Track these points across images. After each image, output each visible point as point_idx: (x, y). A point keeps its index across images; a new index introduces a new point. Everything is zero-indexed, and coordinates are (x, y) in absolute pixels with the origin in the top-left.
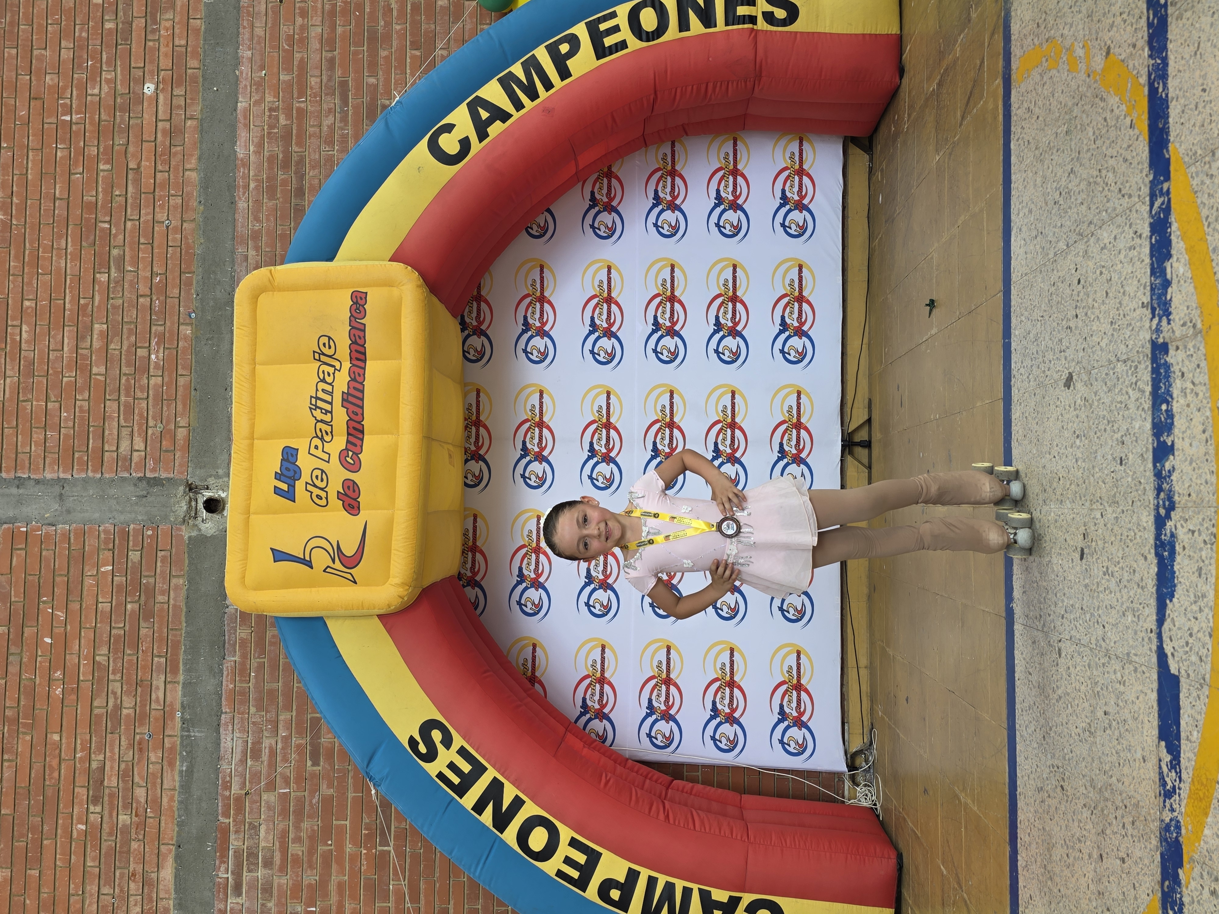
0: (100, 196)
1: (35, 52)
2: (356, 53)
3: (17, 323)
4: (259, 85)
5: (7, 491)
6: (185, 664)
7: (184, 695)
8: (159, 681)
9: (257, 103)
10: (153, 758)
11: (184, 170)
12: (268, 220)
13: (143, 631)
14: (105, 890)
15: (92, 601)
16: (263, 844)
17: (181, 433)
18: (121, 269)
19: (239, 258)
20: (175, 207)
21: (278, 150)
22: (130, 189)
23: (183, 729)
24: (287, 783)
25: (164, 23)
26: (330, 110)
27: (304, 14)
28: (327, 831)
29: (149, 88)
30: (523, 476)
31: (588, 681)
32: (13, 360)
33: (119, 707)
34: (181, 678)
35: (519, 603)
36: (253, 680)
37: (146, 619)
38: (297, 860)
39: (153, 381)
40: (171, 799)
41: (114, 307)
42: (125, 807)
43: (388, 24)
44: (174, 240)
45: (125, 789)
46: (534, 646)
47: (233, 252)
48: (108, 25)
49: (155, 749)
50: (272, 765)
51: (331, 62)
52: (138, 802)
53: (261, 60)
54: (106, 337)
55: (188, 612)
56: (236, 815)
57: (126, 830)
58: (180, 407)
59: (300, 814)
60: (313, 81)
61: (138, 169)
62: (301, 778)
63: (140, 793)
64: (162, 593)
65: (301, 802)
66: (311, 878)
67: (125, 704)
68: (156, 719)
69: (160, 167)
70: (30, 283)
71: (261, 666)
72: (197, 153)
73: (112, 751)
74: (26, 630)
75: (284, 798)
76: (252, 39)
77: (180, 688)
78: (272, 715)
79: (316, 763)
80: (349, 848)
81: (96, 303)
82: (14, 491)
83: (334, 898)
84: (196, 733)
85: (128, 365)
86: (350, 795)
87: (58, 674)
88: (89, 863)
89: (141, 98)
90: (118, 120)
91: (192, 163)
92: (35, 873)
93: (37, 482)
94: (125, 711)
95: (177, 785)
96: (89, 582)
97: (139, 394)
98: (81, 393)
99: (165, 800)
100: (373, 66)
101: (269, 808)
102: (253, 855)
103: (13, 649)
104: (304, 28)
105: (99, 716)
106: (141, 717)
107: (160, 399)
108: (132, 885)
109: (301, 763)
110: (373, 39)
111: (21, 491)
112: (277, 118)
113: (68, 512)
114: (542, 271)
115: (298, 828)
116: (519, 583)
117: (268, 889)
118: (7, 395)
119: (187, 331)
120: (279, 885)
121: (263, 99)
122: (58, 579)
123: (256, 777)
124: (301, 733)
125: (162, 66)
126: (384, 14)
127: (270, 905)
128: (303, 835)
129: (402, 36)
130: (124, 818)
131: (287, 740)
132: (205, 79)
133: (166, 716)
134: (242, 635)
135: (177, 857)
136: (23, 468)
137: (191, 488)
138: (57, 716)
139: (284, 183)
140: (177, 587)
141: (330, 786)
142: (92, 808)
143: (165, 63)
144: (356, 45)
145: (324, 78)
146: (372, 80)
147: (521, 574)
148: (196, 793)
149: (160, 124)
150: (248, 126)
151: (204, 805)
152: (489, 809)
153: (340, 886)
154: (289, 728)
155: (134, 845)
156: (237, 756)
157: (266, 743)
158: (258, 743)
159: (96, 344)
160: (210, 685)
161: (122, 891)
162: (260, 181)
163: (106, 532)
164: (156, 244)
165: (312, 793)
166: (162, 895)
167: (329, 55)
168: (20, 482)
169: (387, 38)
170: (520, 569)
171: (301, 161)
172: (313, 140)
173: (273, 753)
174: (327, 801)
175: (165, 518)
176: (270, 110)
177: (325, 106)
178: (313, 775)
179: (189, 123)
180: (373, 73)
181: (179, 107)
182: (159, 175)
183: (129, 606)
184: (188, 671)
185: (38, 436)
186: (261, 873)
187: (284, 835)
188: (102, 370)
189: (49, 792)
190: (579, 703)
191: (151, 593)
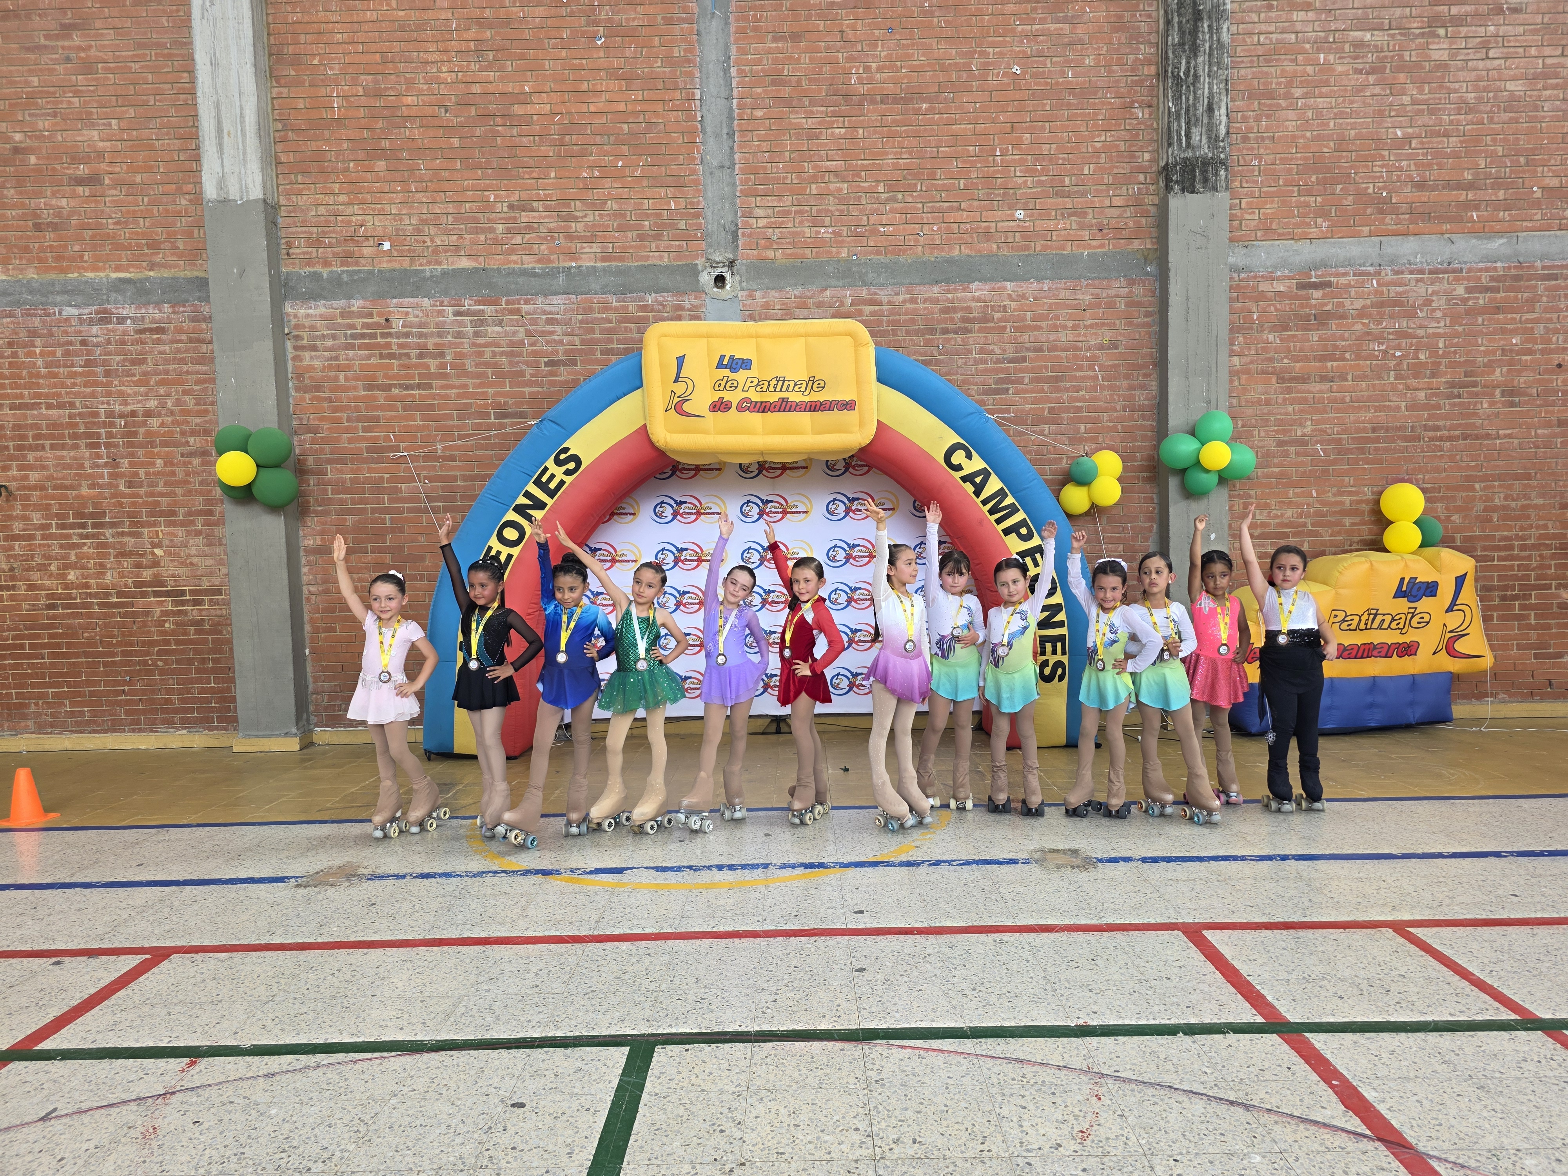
0: (940, 182)
1: (1047, 125)
2: (1046, 367)
3: (846, 125)
4: (1023, 297)
5: (724, 125)
6: (608, 266)
7: (587, 267)
8: (596, 248)
9: (1010, 295)
10: (543, 247)
11: (960, 245)
12: (925, 309)
13: (630, 234)
14: (450, 219)
15: (649, 195)
16: (489, 329)
17: (770, 254)
18: (888, 201)
19: (896, 289)
20: (933, 239)
21: (975, 314)
22: (946, 204)
23: (564, 268)
24: (532, 345)
25: (1068, 222)
26: (1005, 350)
27: (1075, 327)
28: (501, 375)
29: (1020, 214)
30: (749, 501)
31: (612, 551)
32: (819, 123)
33: (576, 219)
34: (599, 264)
35: (662, 502)
36: (600, 316)
37: (638, 236)
38: (480, 354)
39: (807, 230)
40: (515, 263)
41: (860, 197)
42: (508, 229)
43: (1067, 390)
44: (909, 240)
45: (520, 228)
46: (634, 514)
47: (901, 284)
48: (1067, 180)
49: (549, 248)
50: (543, 333)
51: (1040, 350)
52: (512, 238)
53: (1042, 298)
54: (837, 194)
55: (645, 266)
56: (508, 309)
57: (492, 230)
58: (789, 251)
59: (511, 354)
60: (1026, 337)
61: (960, 209)
62: (535, 353)
63: (518, 239)
64: (657, 247)
65: (520, 355)
66: (469, 365)
67: (578, 225)
68: (570, 248)
69: (962, 226)
70: (875, 132)
71: (611, 322)
72: (973, 254)
73: (546, 217)
74: (626, 147)
75: (521, 343)
76: (1057, 289)
77: (592, 264)
78: (577, 331)
79: (546, 364)
80: (491, 390)
81: (862, 184)
82: (725, 131)
83: (456, 382)
84: (562, 278)
85: (818, 211)
86: (526, 390)
87: (597, 173)
88: (467, 205)
89: (1012, 208)
90: (996, 192)
91: (966, 251)
92: (458, 166)
93: (732, 148)
94: (573, 225)
95: (525, 266)
96: (663, 191)
97: (797, 220)
98: (797, 177)
99: (514, 258)
100: (1037, 380)
101: (514, 333)
102: (482, 323)
103: (612, 138)
104: (1065, 328)
105: (569, 206)
106: (570, 238)
107: (794, 236)
108: (455, 238)
109: (545, 354)
110: (1057, 379)
111: (725, 136)
112: (999, 311)
113: (711, 173)
114: (890, 509)
115: (502, 354)
116: (676, 501)
117: (459, 335)
118: (794, 121)
119: (844, 254)
120: (462, 343)
121: (1013, 300)
122: (663, 168)
123: (534, 322)
124: (566, 352)
125: (1037, 223)
126: (1074, 386)
127: (450, 338)
128: (498, 358)
129: (1059, 400)
130: (500, 228)
131: (561, 343)
132: (1027, 256)
133: (572, 255)
134: (630, 308)
135: (476, 269)
136: (741, 136)
137: (731, 264)
138: (567, 174)
139: (952, 319)
140: (661, 257)
141: (532, 375)
142: (505, 204)
143: (1040, 225)
144: (1052, 367)
145: (1028, 345)
146: (1026, 380)
147: (682, 503)
148: (521, 280)
149: (994, 224)
150: (993, 290)
151: (513, 286)
152: (527, 501)
153: (465, 386)
154: (569, 344)
155: (482, 237)
156: (548, 308)
157: (557, 328)
158: (557, 322)
159: (832, 186)
160: (595, 286)
161: (451, 230)
162: (953, 301)
163: (698, 203)
164: (906, 226)
165: (526, 363)
166: (450, 260)
167: (1045, 348)
168: (731, 135)
169: (1057, 390)
170: (685, 502)
171: (968, 331)
172: (983, 339)
173: (551, 333)
174: (521, 374)
175: (710, 246)
176: (1005, 306)
177: (1007, 346)
178: (538, 363)
179: (995, 246)
180: (1032, 381)
181: (1007, 238)
182: (956, 226)
183: (647, 223)
184: (604, 270)
185: (765, 146)
186: (470, 329)
187: (498, 345)
188: (814, 192)
189: (514, 172)
190: (598, 546)
191: (657, 238)
